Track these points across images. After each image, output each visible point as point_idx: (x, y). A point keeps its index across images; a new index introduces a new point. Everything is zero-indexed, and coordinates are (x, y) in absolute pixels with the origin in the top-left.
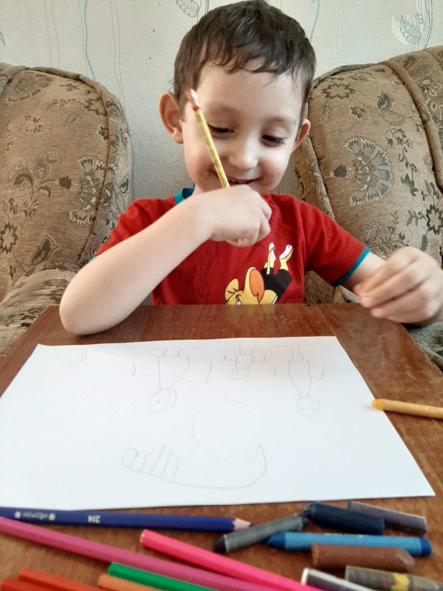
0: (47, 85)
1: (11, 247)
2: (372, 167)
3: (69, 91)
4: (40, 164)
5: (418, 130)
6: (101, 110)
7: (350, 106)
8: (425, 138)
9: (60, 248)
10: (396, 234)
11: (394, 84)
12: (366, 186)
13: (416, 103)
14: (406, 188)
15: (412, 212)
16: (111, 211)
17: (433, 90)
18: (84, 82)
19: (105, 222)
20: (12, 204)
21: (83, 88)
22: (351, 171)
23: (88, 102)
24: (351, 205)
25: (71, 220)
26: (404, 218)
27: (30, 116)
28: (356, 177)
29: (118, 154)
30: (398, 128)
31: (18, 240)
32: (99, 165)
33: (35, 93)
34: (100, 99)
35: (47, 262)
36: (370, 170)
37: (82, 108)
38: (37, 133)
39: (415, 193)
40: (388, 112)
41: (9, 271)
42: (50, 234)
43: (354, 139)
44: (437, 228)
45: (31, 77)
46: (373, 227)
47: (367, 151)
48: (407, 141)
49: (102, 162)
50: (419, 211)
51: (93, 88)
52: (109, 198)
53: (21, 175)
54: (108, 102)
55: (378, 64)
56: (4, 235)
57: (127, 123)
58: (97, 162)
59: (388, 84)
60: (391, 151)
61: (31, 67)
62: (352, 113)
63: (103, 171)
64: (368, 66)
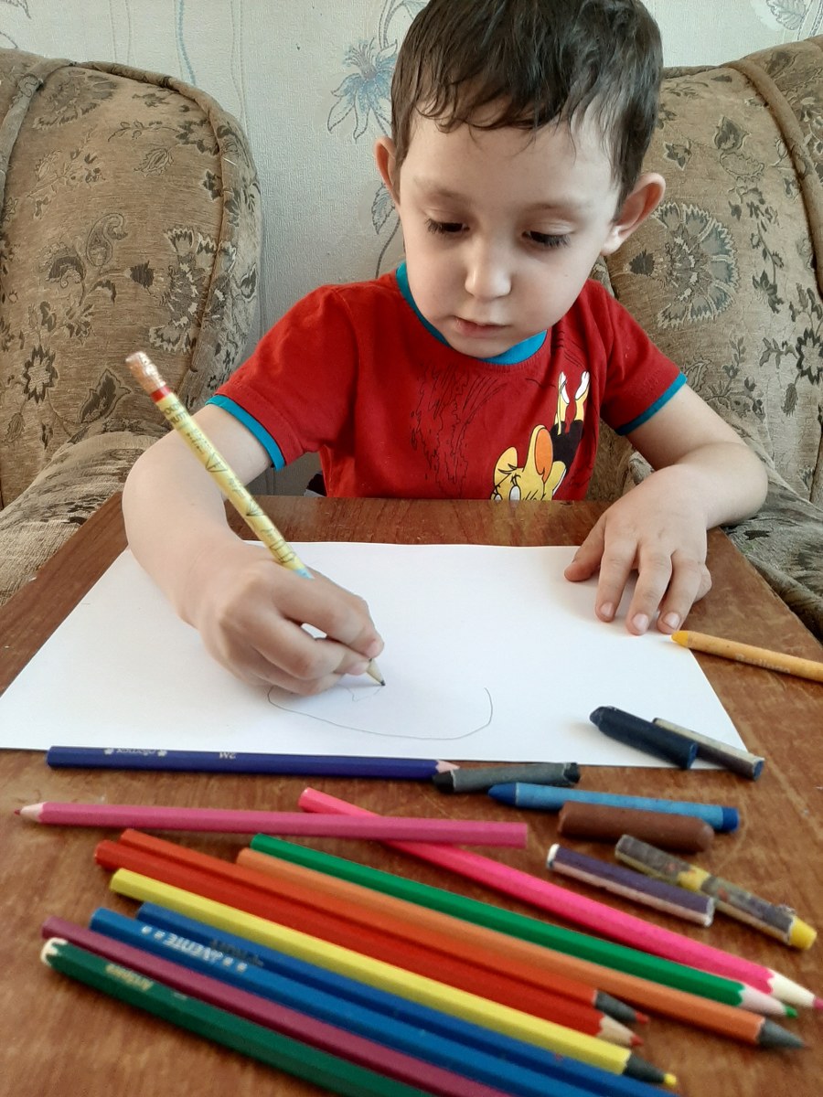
0: (110, 94)
1: (44, 391)
2: (700, 258)
3: (150, 106)
4: (96, 241)
5: (788, 191)
6: (208, 143)
7: (664, 143)
8: (801, 205)
9: (132, 393)
10: (739, 380)
11: (748, 104)
12: (688, 292)
13: (786, 140)
14: (762, 297)
15: (770, 341)
16: (223, 330)
17: (819, 118)
18: (177, 91)
19: (213, 349)
20: (45, 314)
21: (175, 101)
22: (662, 263)
23: (185, 128)
24: (659, 325)
25: (153, 344)
26: (757, 354)
27: (78, 153)
28: (671, 274)
29: (237, 225)
30: (752, 186)
31: (57, 377)
32: (204, 243)
33: (87, 111)
34: (206, 121)
35: (108, 419)
36: (697, 261)
37: (174, 137)
38: (91, 183)
39: (779, 307)
40: (734, 156)
41: (40, 434)
42: (115, 368)
43: (669, 204)
44: (814, 373)
45: (80, 81)
46: (698, 367)
47: (691, 227)
48: (767, 211)
49: (208, 239)
50: (784, 340)
51: (194, 101)
52: (222, 305)
53: (61, 261)
54: (220, 128)
55: (720, 67)
56: (32, 370)
57: (254, 168)
58: (200, 238)
59: (736, 104)
60: (738, 228)
61: (80, 61)
62: (669, 156)
63: (210, 255)
64: (702, 70)
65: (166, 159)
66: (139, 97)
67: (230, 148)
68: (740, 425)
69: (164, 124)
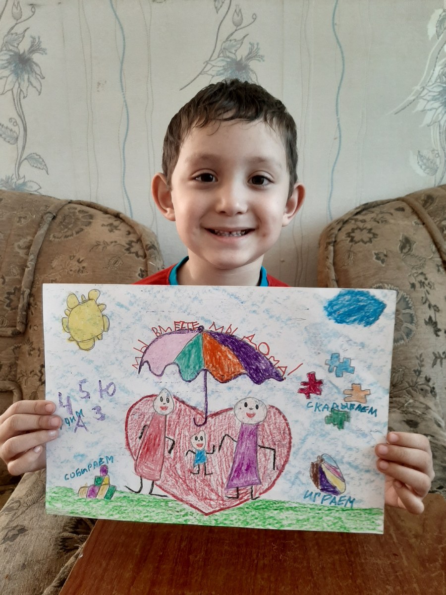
3: (111, 231)
6: (141, 253)
7: (373, 252)
10: (421, 377)
11: (414, 224)
13: (436, 243)
14: (430, 329)
15: (436, 353)
18: (124, 221)
21: (123, 228)
23: (129, 244)
26: (429, 361)
27: (74, 257)
30: (420, 271)
33: (78, 232)
34: (139, 240)
37: (123, 250)
38: (80, 274)
39: (439, 333)
40: (409, 256)
45: (74, 213)
46: (399, 371)
48: (429, 284)
50: (443, 351)
51: (133, 228)
54: (147, 246)
59: (406, 225)
60: (414, 295)
62: (376, 259)
65: (120, 262)
66: (105, 225)
67: (152, 256)
69: (118, 242)
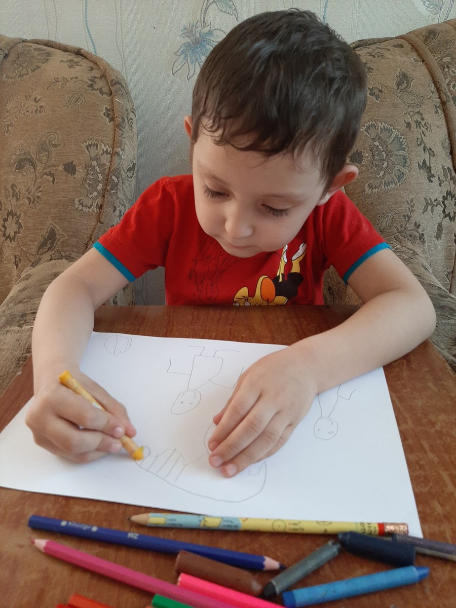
0: (47, 60)
1: (15, 236)
2: (389, 153)
3: (70, 67)
4: (42, 148)
5: (437, 112)
6: (105, 89)
8: (444, 120)
9: (66, 237)
10: (411, 223)
11: (413, 61)
12: (382, 173)
13: (435, 83)
14: (423, 174)
15: (428, 199)
16: (118, 198)
17: (453, 69)
18: (86, 57)
19: (112, 210)
20: (14, 191)
21: (85, 64)
22: (367, 157)
23: (91, 80)
24: (366, 192)
25: (77, 208)
26: (420, 206)
27: (30, 96)
28: (372, 163)
29: (124, 138)
30: (417, 110)
31: (22, 228)
32: (105, 149)
33: (34, 70)
34: (104, 76)
35: (53, 252)
36: (387, 155)
37: (85, 86)
38: (38, 114)
39: (433, 179)
40: (406, 93)
41: (13, 260)
42: (56, 223)
43: (371, 122)
44: (452, 215)
45: (30, 50)
46: (388, 216)
47: (384, 135)
48: (425, 124)
49: (107, 146)
50: (435, 198)
51: (96, 63)
52: (117, 185)
53: (22, 160)
54: (112, 81)
55: (397, 38)
56: (7, 224)
57: (132, 102)
58: (103, 146)
59: (406, 61)
60: (409, 135)
61: (29, 38)
62: (370, 94)
63: (109, 156)
64: (386, 40)
65: (81, 100)
66: (64, 62)
67: (118, 93)
68: (413, 248)
69: (79, 78)
